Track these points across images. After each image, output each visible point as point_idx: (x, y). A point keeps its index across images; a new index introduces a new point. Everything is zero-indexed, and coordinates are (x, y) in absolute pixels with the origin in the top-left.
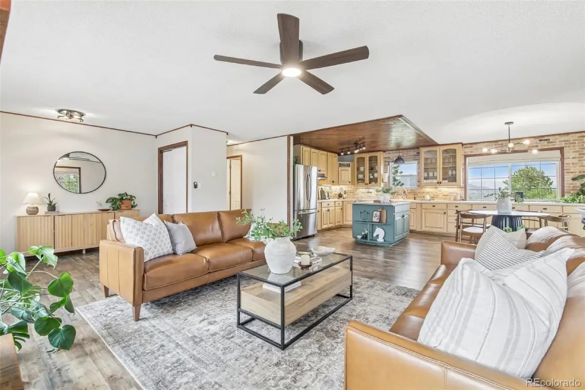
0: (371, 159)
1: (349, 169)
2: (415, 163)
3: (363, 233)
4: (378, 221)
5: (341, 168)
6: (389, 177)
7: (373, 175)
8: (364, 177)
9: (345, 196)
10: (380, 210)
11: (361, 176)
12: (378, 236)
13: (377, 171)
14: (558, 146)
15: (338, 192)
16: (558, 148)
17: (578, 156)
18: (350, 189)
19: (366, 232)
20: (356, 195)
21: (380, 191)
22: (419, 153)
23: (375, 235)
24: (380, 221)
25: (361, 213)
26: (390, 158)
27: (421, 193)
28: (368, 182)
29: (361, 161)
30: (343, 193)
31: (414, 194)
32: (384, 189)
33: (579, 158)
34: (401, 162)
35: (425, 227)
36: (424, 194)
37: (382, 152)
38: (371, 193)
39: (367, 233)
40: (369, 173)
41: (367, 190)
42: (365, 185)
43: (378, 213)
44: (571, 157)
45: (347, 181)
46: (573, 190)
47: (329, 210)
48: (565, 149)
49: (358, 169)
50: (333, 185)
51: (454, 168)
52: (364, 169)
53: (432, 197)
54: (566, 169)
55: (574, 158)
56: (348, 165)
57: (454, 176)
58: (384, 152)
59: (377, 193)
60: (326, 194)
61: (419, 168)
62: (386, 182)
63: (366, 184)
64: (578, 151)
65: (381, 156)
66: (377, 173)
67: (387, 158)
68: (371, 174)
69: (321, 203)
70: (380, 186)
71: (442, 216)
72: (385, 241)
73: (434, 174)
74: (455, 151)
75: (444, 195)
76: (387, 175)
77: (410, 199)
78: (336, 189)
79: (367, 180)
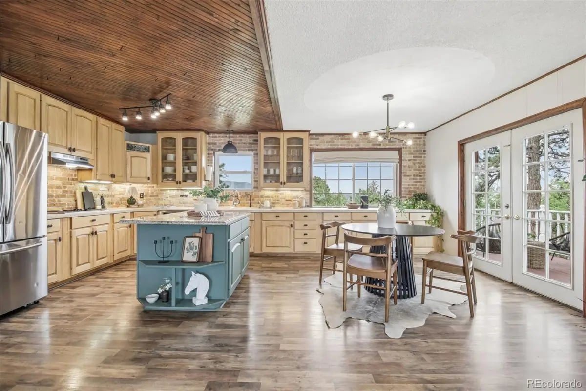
0: (186, 141)
1: (148, 156)
2: (251, 155)
3: (160, 291)
4: (195, 259)
5: (130, 153)
6: (214, 173)
7: (189, 168)
8: (175, 170)
9: (140, 202)
10: (200, 235)
11: (169, 170)
12: (194, 292)
13: (196, 163)
14: (398, 147)
15: (127, 196)
16: (397, 148)
17: (413, 158)
18: (150, 190)
19: (168, 287)
20: (162, 199)
21: (200, 193)
22: (257, 141)
23: (187, 291)
24: (201, 260)
25: (156, 242)
26: (216, 143)
27: (258, 197)
28: (181, 180)
29: (169, 144)
30: (136, 197)
31: (250, 199)
32: (209, 191)
33: (414, 160)
34: (233, 150)
35: (266, 246)
36: (262, 199)
37: (203, 133)
38: (186, 196)
39: (170, 289)
40: (183, 166)
41: (180, 193)
42: (175, 183)
43: (196, 242)
44: (407, 159)
45: (144, 175)
46: (408, 194)
47: (94, 233)
48: (403, 149)
49: (164, 158)
50: (115, 183)
51: (301, 164)
52: (175, 159)
53: (273, 203)
54: (404, 172)
55: (409, 160)
56: (147, 150)
57: (300, 175)
58: (208, 133)
59: (195, 198)
60: (98, 200)
61: (256, 162)
62: (210, 180)
63: (177, 183)
64: (412, 154)
65: (202, 140)
66: (196, 165)
67: (212, 143)
68: (186, 167)
69: (71, 219)
70: (201, 186)
71: (288, 229)
72: (209, 300)
73: (275, 171)
74: (301, 141)
75: (287, 201)
76: (212, 169)
77: (244, 206)
78: (122, 190)
79: (180, 177)
